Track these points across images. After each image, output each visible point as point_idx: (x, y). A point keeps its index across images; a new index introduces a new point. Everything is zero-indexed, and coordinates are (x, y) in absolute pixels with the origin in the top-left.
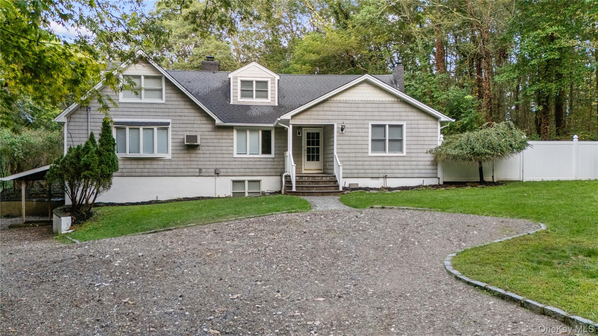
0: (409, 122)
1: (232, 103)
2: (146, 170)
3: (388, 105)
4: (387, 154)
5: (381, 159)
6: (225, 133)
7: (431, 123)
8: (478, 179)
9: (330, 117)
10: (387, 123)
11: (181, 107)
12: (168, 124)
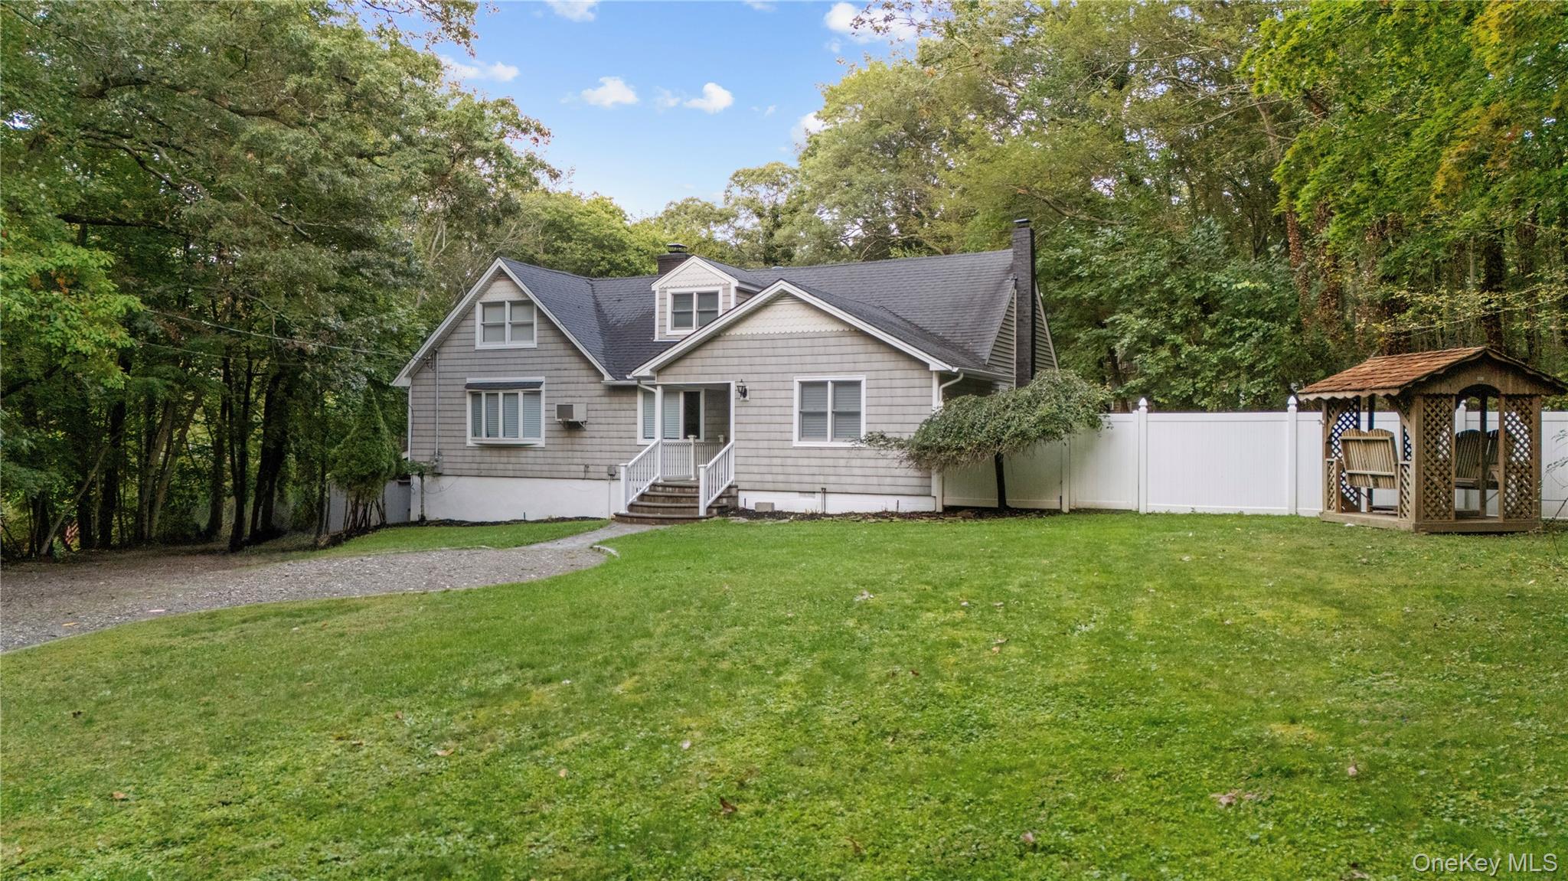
0: (873, 375)
1: (656, 339)
2: (510, 467)
3: (832, 341)
4: (828, 443)
5: (817, 453)
6: (625, 399)
7: (915, 376)
8: (994, 503)
9: (724, 369)
10: (829, 378)
11: (560, 353)
12: (539, 384)
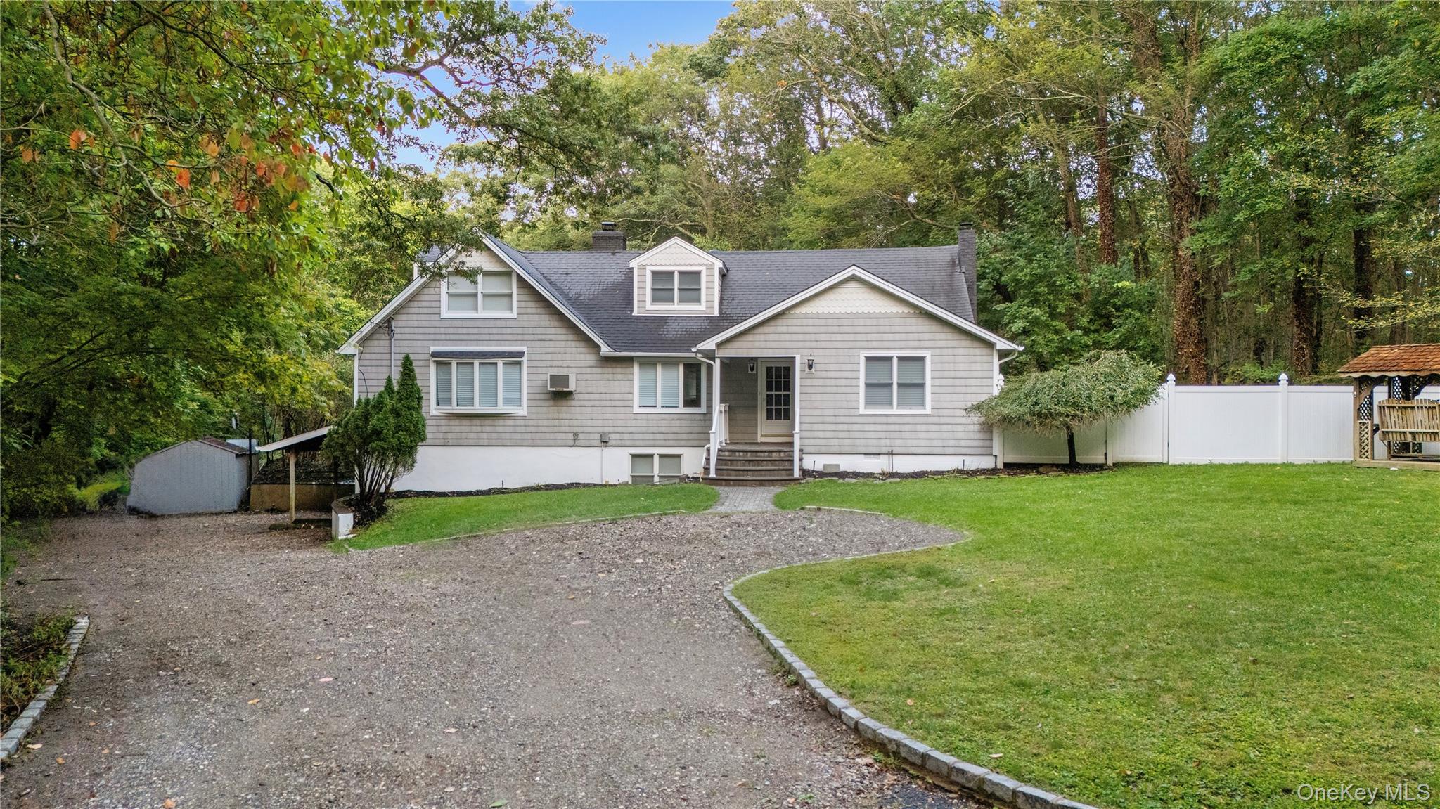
0: (938, 351)
1: (635, 313)
2: (485, 435)
3: (898, 321)
4: (895, 410)
5: (884, 420)
6: (619, 370)
7: (978, 352)
8: (1066, 460)
9: (788, 344)
10: (895, 354)
11: (543, 324)
12: (521, 354)
